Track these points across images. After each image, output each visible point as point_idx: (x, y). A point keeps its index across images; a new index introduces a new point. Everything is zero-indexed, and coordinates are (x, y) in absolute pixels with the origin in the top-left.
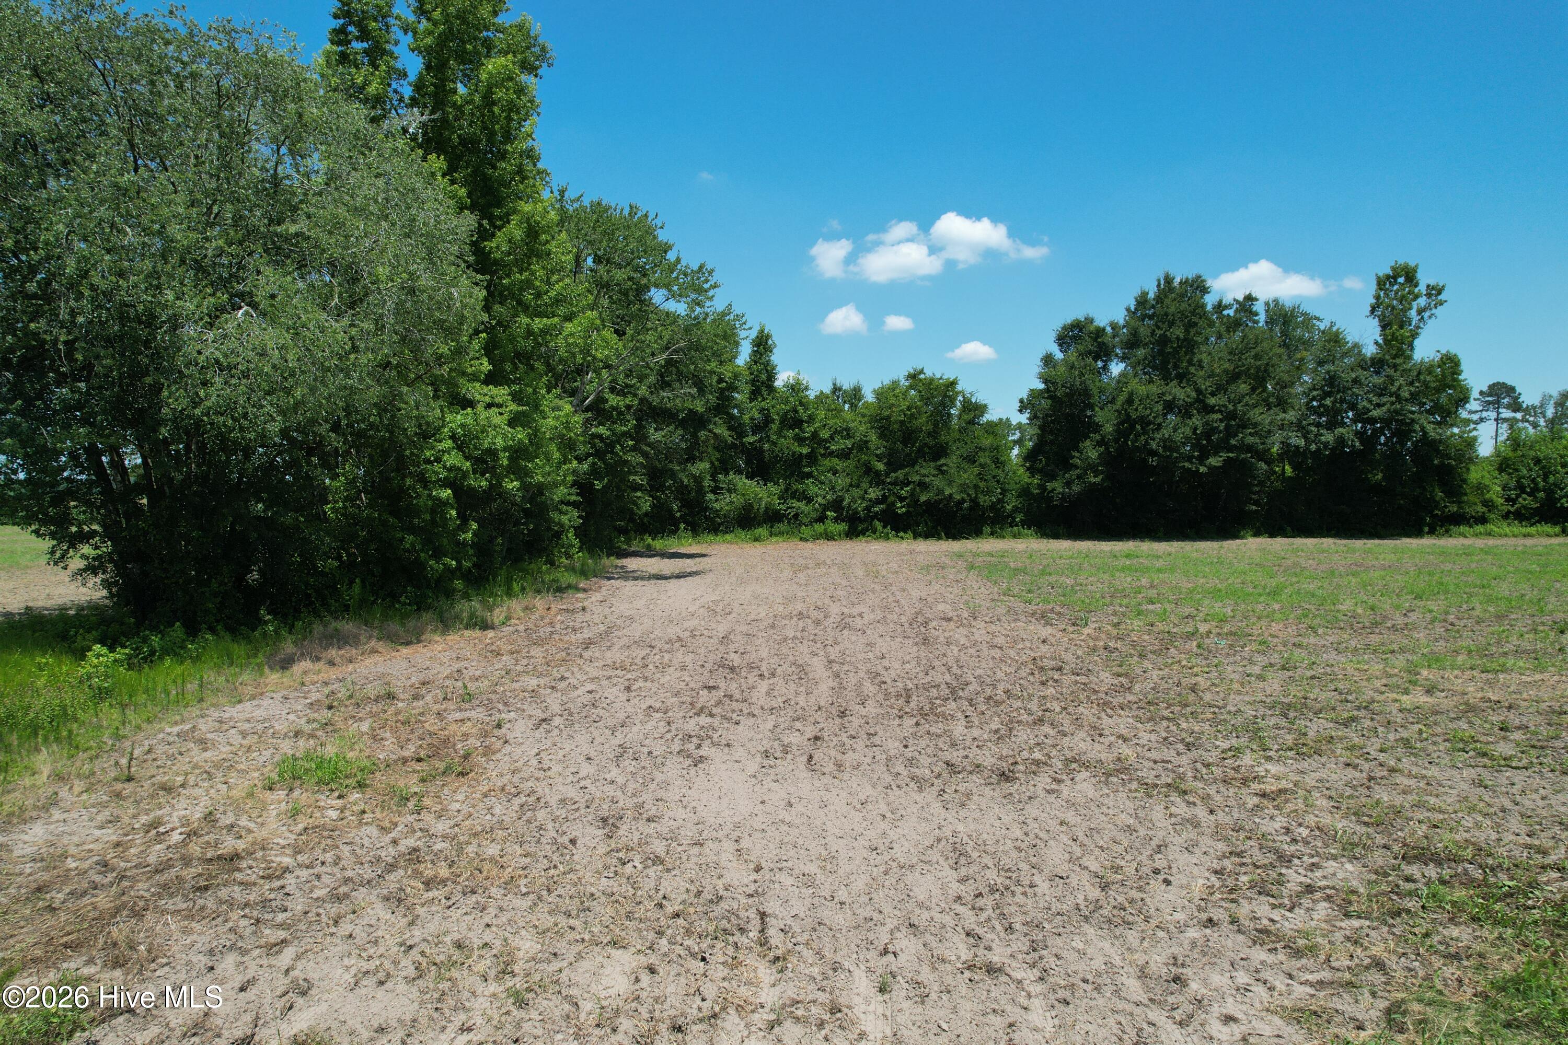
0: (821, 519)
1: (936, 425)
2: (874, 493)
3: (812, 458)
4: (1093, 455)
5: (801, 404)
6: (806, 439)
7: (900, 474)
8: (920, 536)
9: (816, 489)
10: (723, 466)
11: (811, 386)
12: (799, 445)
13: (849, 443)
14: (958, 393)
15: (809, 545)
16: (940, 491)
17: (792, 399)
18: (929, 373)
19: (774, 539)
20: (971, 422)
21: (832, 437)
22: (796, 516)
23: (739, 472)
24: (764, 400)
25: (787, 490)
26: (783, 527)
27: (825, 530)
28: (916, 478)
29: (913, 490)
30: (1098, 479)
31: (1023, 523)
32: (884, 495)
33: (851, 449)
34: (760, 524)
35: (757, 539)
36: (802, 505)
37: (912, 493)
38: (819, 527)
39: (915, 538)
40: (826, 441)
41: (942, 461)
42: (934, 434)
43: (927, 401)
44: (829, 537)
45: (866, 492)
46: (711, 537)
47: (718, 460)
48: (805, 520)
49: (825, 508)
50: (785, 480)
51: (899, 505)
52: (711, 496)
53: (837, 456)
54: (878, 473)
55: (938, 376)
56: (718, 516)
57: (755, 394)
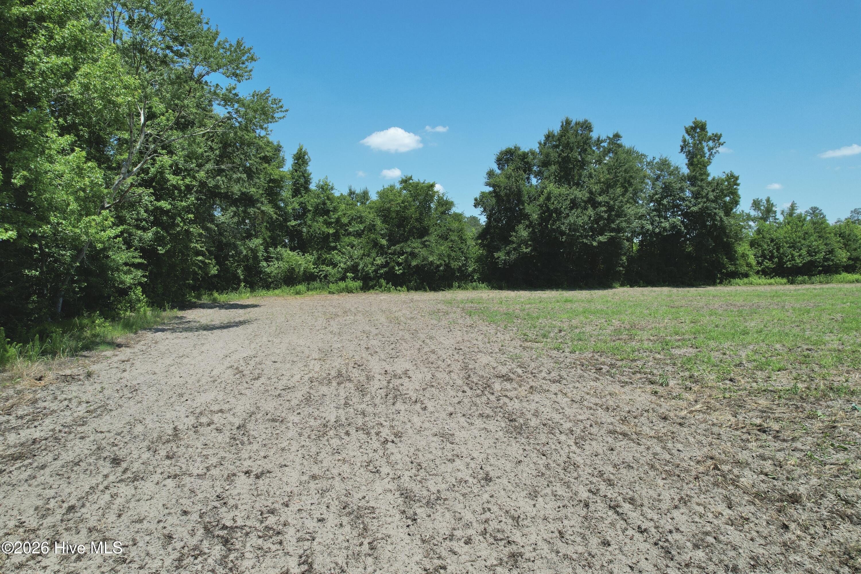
0: (343, 278)
1: (421, 214)
2: (379, 261)
3: (337, 237)
4: (524, 234)
5: (328, 199)
6: (332, 223)
7: (398, 247)
8: (412, 289)
9: (339, 258)
10: (274, 242)
11: (335, 187)
12: (327, 227)
13: (362, 227)
14: (435, 192)
15: (335, 296)
16: (425, 259)
17: (322, 196)
18: (415, 179)
19: (310, 293)
20: (443, 213)
21: (350, 223)
22: (326, 276)
23: (285, 246)
24: (302, 197)
25: (319, 258)
26: (316, 284)
27: (346, 286)
28: (409, 250)
29: (407, 258)
30: (528, 250)
31: (480, 280)
32: (386, 262)
33: (363, 231)
34: (300, 283)
35: (298, 293)
36: (329, 269)
37: (406, 260)
38: (342, 284)
39: (408, 290)
40: (346, 225)
41: (426, 238)
42: (419, 220)
43: (415, 197)
44: (349, 291)
45: (374, 260)
46: (264, 292)
47: (269, 237)
48: (332, 279)
49: (346, 270)
50: (317, 251)
51: (397, 268)
52: (264, 264)
53: (354, 235)
54: (382, 247)
55: (422, 181)
56: (270, 277)
57: (296, 192)
